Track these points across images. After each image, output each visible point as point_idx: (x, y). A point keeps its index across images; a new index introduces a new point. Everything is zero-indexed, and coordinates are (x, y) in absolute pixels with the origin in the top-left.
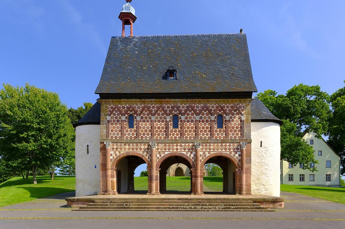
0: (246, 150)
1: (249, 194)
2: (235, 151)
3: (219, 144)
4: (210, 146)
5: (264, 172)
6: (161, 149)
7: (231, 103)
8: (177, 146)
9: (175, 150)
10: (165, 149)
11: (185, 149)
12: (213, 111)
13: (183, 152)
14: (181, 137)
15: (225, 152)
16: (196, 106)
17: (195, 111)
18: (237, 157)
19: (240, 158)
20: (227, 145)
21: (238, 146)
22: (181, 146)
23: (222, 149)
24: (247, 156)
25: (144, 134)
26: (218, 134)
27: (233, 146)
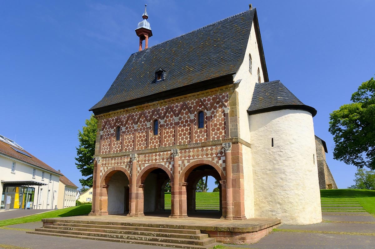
0: (232, 153)
1: (238, 217)
2: (218, 155)
3: (199, 149)
4: (189, 152)
5: (279, 183)
6: (142, 161)
7: (212, 94)
8: (156, 156)
9: (154, 161)
10: (145, 161)
11: (163, 159)
12: (192, 109)
13: (161, 163)
14: (160, 145)
15: (206, 158)
16: (175, 106)
17: (174, 112)
18: (220, 164)
19: (224, 165)
20: (208, 149)
21: (222, 149)
22: (160, 155)
23: (202, 155)
24: (233, 162)
25: (128, 146)
26: (198, 136)
27: (216, 149)
